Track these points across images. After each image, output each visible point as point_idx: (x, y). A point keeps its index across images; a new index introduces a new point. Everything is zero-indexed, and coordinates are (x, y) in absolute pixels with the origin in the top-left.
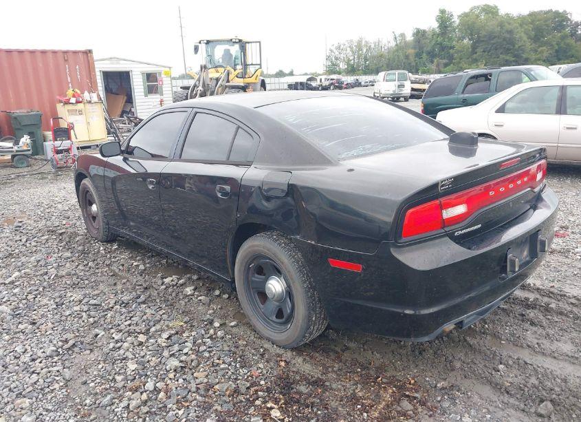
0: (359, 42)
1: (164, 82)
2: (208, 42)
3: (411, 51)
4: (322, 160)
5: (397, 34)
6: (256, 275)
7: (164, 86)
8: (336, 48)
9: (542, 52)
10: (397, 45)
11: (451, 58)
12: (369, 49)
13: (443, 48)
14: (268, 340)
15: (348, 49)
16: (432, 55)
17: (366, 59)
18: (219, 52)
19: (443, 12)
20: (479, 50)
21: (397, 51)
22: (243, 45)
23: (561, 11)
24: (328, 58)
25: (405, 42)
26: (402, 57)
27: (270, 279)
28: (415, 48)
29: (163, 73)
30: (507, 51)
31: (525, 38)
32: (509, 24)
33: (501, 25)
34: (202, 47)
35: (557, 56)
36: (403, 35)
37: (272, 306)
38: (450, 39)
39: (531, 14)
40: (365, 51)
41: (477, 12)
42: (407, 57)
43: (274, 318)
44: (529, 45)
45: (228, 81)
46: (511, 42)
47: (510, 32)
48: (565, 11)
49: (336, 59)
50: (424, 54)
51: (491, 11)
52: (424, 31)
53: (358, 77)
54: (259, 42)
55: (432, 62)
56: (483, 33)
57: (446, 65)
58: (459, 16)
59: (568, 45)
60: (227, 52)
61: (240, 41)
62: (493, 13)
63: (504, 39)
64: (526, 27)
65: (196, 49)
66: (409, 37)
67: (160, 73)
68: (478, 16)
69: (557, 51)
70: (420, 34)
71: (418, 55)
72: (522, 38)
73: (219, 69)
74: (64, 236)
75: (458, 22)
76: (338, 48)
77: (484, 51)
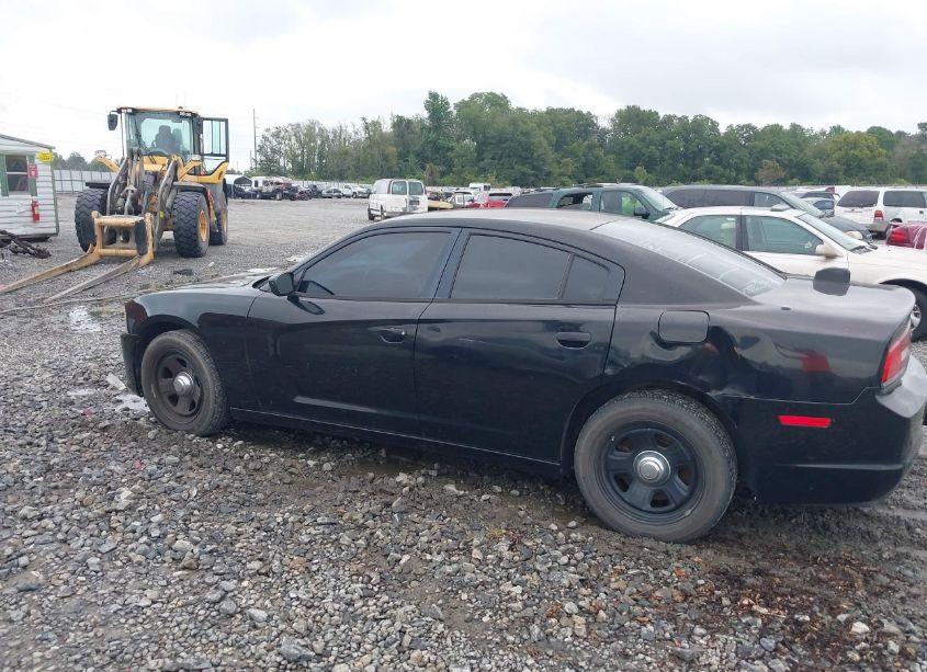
0: (311, 128)
1: (40, 173)
2: (135, 112)
3: (392, 150)
5: (369, 121)
6: (616, 452)
7: (40, 179)
8: (273, 136)
9: (566, 165)
10: (369, 138)
11: (450, 165)
12: (325, 139)
13: (437, 149)
15: (293, 138)
16: (423, 160)
17: (321, 157)
18: (150, 130)
19: (434, 96)
20: (488, 155)
21: (370, 146)
22: (196, 121)
23: (585, 112)
24: (261, 150)
25: (382, 134)
26: (376, 152)
28: (397, 146)
29: (37, 155)
30: (524, 160)
31: (545, 143)
32: (525, 123)
33: (514, 123)
34: (122, 119)
35: (584, 171)
36: (376, 124)
37: (640, 493)
38: (447, 136)
39: (551, 112)
40: (319, 142)
41: (480, 101)
42: (385, 158)
43: (648, 507)
44: (551, 155)
45: (176, 179)
46: (529, 148)
47: (526, 134)
48: (589, 113)
49: (274, 151)
50: (412, 156)
51: (497, 101)
52: (409, 121)
53: (315, 183)
54: (226, 121)
55: (423, 168)
56: (491, 132)
57: (443, 174)
58: (456, 105)
59: (597, 158)
60: (164, 130)
61: (194, 115)
62: (501, 106)
63: (520, 144)
64: (546, 129)
65: (112, 122)
66: (387, 127)
67: (32, 157)
68: (481, 108)
69: (584, 165)
70: (401, 124)
71: (403, 156)
72: (542, 143)
73: (156, 158)
75: (455, 112)
76: (276, 135)
77: (493, 158)
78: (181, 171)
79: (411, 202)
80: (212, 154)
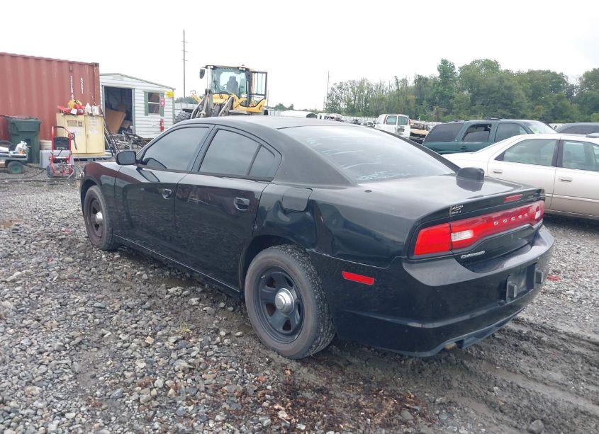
0: (362, 83)
1: (166, 103)
2: (215, 68)
3: (412, 97)
4: (342, 181)
5: (400, 79)
6: (267, 287)
7: (166, 107)
8: (338, 88)
9: (538, 110)
10: (398, 90)
11: (450, 108)
12: (370, 91)
13: (443, 97)
14: (274, 350)
15: (350, 90)
16: (432, 103)
17: (366, 101)
18: (224, 78)
19: (445, 62)
20: (478, 103)
21: (398, 95)
22: (249, 74)
23: (558, 73)
24: (329, 96)
25: (407, 87)
26: (402, 101)
27: (281, 291)
28: (416, 95)
29: (166, 93)
30: (505, 106)
31: (523, 94)
32: (508, 80)
33: (501, 80)
34: (208, 72)
35: (553, 115)
36: (405, 81)
37: (280, 318)
38: (451, 89)
39: (531, 73)
40: (366, 92)
41: (478, 65)
42: (407, 102)
43: (281, 329)
44: (526, 103)
45: (232, 108)
46: (510, 97)
47: (509, 88)
48: (562, 74)
49: (337, 98)
50: (425, 102)
51: (491, 66)
52: (426, 79)
53: (358, 118)
54: (266, 73)
55: (432, 110)
56: (483, 86)
57: (445, 114)
58: (460, 68)
59: (564, 105)
60: (233, 79)
61: (247, 69)
62: (493, 68)
63: (503, 94)
64: (525, 84)
65: (202, 73)
66: (411, 83)
67: (163, 94)
68: (478, 70)
69: (553, 110)
70: (421, 81)
71: (419, 102)
72: (520, 94)
73: (223, 95)
74: (64, 242)
75: (459, 73)
76: (340, 87)
77: (483, 104)
78: (235, 104)
79: (399, 130)
80: (257, 94)
